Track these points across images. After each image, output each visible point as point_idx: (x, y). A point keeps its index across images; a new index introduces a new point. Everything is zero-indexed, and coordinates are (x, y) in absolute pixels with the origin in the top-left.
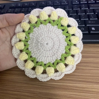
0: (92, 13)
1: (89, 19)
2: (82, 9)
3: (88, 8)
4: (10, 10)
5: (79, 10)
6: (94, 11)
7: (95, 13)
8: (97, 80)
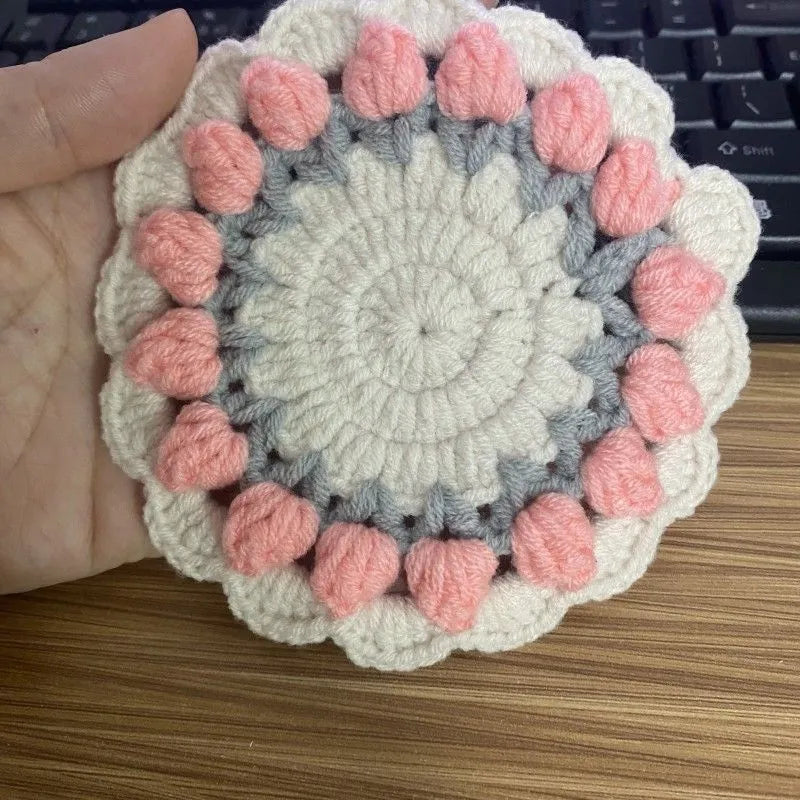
0: (749, 76)
1: (723, 124)
2: (665, 33)
3: (711, 32)
4: (34, 21)
5: (638, 40)
6: (765, 53)
7: (771, 74)
8: (780, 664)
